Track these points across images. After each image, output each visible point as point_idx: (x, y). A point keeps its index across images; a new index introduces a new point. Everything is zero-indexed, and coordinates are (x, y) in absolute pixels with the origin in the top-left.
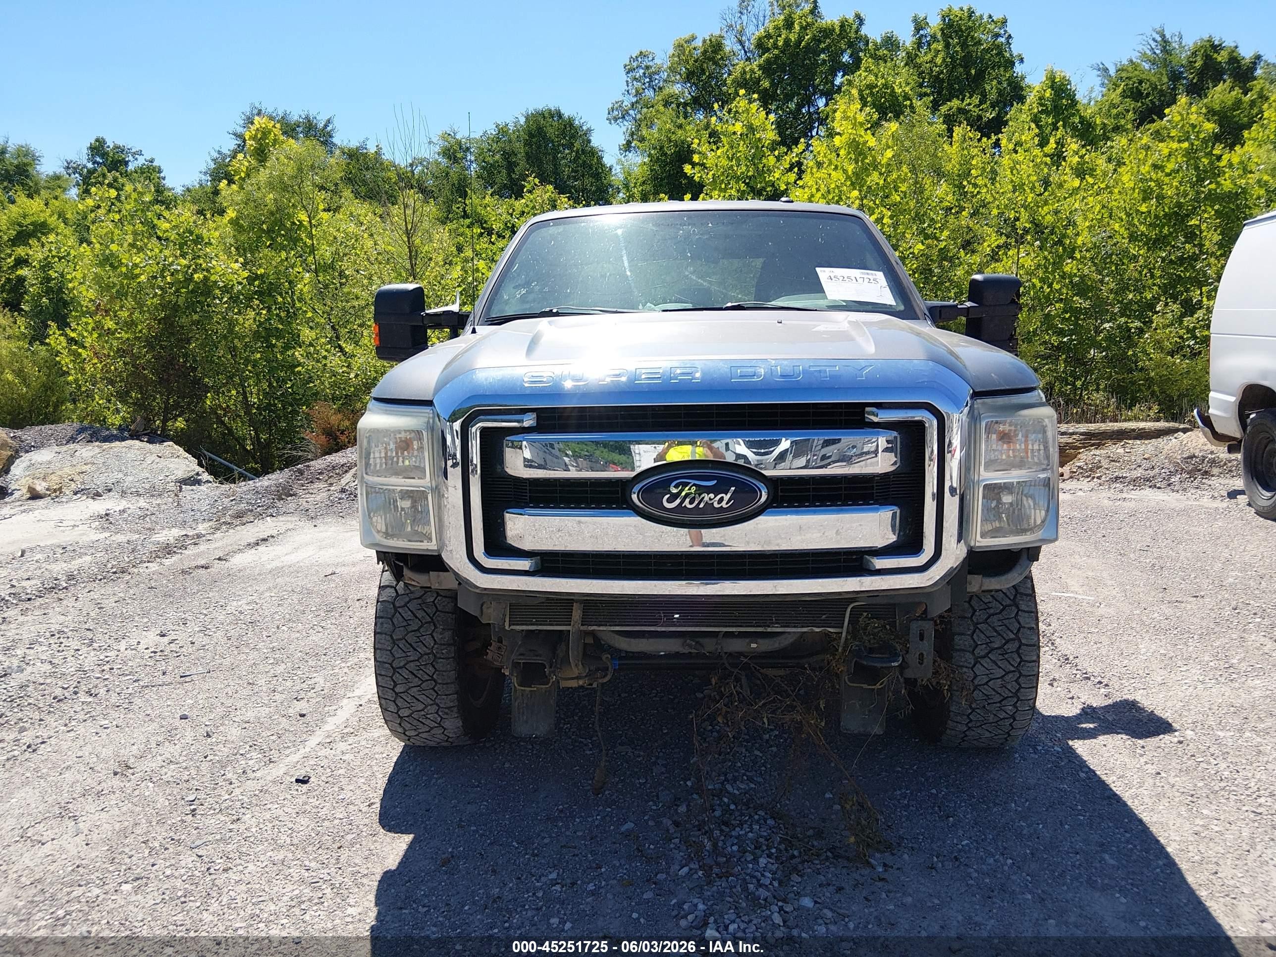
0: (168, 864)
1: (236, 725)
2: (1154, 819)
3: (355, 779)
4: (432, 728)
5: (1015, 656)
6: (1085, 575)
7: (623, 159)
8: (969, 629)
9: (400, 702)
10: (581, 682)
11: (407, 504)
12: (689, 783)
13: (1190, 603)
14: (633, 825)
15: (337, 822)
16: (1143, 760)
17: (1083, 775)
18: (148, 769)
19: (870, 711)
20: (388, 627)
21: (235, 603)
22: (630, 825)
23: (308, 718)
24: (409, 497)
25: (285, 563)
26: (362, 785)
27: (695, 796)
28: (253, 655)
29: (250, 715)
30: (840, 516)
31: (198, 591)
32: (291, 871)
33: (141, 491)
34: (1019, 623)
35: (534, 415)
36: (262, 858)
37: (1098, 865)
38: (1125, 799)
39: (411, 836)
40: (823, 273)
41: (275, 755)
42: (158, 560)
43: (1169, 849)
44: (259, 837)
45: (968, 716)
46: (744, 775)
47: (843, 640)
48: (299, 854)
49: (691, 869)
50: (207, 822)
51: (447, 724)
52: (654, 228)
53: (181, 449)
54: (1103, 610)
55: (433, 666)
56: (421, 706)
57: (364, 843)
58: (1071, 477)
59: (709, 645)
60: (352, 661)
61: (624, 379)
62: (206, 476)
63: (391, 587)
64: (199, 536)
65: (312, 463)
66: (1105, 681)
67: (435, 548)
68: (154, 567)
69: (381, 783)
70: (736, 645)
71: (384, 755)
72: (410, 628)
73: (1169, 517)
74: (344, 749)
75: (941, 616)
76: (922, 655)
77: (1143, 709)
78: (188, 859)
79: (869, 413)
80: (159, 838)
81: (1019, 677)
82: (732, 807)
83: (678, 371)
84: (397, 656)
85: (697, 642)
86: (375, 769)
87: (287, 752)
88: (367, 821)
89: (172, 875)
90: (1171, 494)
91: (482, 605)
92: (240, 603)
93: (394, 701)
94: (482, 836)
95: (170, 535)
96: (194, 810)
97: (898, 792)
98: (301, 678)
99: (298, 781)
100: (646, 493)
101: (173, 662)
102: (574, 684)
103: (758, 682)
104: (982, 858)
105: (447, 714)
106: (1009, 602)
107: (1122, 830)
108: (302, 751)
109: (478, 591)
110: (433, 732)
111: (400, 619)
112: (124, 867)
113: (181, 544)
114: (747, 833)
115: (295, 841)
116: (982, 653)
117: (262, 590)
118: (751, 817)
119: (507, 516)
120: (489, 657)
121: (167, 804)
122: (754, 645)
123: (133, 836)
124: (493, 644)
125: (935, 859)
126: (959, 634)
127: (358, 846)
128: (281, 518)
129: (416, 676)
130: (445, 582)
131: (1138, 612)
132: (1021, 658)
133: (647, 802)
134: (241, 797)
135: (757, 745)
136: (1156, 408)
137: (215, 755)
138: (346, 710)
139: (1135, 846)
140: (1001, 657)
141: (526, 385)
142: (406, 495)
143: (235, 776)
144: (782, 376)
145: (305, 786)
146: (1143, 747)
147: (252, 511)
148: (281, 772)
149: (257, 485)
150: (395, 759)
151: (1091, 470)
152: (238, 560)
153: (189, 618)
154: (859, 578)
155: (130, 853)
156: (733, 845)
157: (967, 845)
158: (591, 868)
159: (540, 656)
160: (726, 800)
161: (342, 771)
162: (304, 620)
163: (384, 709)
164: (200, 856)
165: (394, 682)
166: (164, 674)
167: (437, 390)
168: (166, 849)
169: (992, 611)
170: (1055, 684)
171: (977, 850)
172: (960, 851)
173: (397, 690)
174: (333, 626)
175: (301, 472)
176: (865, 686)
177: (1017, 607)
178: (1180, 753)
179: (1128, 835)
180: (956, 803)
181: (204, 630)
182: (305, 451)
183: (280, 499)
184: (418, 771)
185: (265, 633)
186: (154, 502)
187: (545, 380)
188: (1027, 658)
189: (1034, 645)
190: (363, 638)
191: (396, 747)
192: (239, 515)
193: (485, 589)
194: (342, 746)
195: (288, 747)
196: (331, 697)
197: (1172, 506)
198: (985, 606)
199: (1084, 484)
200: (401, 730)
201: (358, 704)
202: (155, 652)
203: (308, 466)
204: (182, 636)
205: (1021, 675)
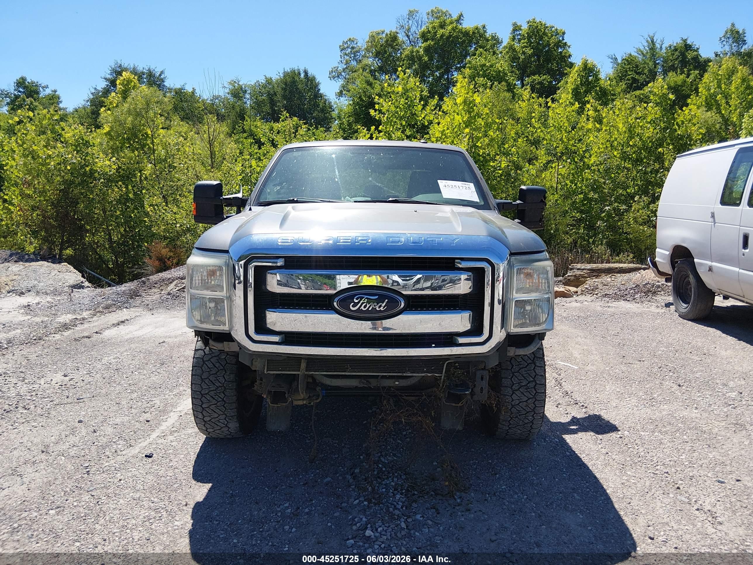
0: (75, 500)
1: (110, 426)
2: (602, 476)
3: (178, 455)
4: (222, 428)
5: (533, 390)
6: (582, 348)
7: (338, 102)
8: (510, 376)
9: (205, 413)
10: (305, 402)
11: (212, 305)
12: (361, 457)
13: (636, 364)
14: (330, 479)
15: (168, 478)
16: (600, 446)
17: (568, 453)
18: (61, 450)
19: (456, 418)
20: (199, 372)
21: (106, 358)
22: (329, 479)
23: (151, 423)
24: (214, 301)
25: (135, 336)
26: (182, 459)
27: (364, 464)
28: (118, 388)
29: (118, 421)
30: (441, 316)
31: (85, 351)
32: (144, 503)
33: (48, 292)
34: (535, 372)
35: (283, 260)
36: (127, 496)
37: (570, 499)
38: (589, 466)
39: (211, 484)
40: (441, 183)
41: (133, 442)
42: (60, 332)
43: (608, 492)
44: (126, 486)
45: (509, 421)
46: (391, 453)
47: (442, 380)
48: (148, 494)
49: (360, 501)
50: (96, 478)
51: (230, 425)
52: (351, 155)
53: (72, 268)
54: (589, 367)
55: (224, 393)
56: (216, 415)
57: (184, 489)
58: (582, 294)
59: (374, 383)
60: (175, 391)
61: (331, 242)
62: (87, 284)
63: (202, 350)
64: (84, 319)
65: (151, 277)
66: (585, 405)
67: (228, 329)
68: (58, 336)
69: (193, 457)
70: (388, 383)
71: (195, 443)
72: (212, 373)
73: (632, 317)
74: (172, 439)
75: (492, 368)
76: (482, 388)
77: (604, 420)
78: (86, 497)
79: (458, 263)
80: (69, 486)
81: (535, 402)
82: (384, 469)
83: (360, 238)
84: (204, 387)
85: (367, 381)
86: (190, 450)
87: (140, 441)
88: (185, 477)
89: (78, 505)
90: (635, 304)
91: (253, 360)
92: (109, 358)
93: (201, 412)
94: (248, 485)
95: (66, 318)
96: (88, 471)
97: (472, 462)
98: (146, 401)
99: (146, 456)
100: (340, 302)
101: (72, 391)
102: (300, 403)
103: (402, 404)
104: (511, 495)
105: (230, 419)
106: (530, 361)
107: (585, 482)
108: (148, 440)
109: (250, 352)
110: (222, 430)
111: (206, 367)
112: (50, 501)
113: (74, 324)
114: (390, 482)
115: (146, 488)
116: (516, 388)
117: (122, 351)
118: (393, 474)
119: (267, 312)
120: (255, 388)
121: (73, 468)
122: (397, 383)
123: (55, 485)
124: (258, 381)
125: (487, 495)
126: (504, 378)
127: (180, 490)
128: (132, 309)
129: (214, 399)
130: (231, 347)
131: (608, 369)
132: (536, 391)
133: (339, 467)
134: (114, 465)
135: (399, 437)
136: (631, 255)
137: (99, 442)
138: (172, 419)
139: (591, 490)
140: (526, 390)
141: (280, 244)
142: (211, 300)
143: (111, 454)
144: (413, 243)
145: (150, 459)
146: (601, 440)
147: (115, 304)
148: (137, 452)
149: (118, 289)
150: (201, 445)
151: (592, 290)
152: (107, 334)
153: (81, 366)
154: (450, 348)
155: (53, 494)
156: (383, 488)
157: (504, 488)
158: (307, 501)
159: (283, 387)
160: (380, 466)
161: (171, 451)
162: (147, 368)
163: (196, 417)
164: (93, 496)
165: (202, 401)
166: (68, 397)
167: (232, 244)
168: (74, 492)
169: (521, 366)
170: (559, 406)
171: (509, 491)
172: (500, 491)
173: (203, 406)
174: (164, 372)
175: (144, 283)
176: (454, 404)
177: (535, 364)
178: (620, 443)
179: (587, 484)
180: (501, 467)
181: (89, 373)
182: (146, 270)
183: (132, 298)
184: (213, 451)
185: (125, 376)
186: (56, 299)
187: (289, 241)
188: (539, 391)
189: (543, 384)
190: (181, 379)
191: (202, 438)
192: (107, 307)
193: (254, 351)
194: (171, 438)
195: (140, 438)
196: (164, 411)
197: (634, 311)
198: (518, 364)
199: (589, 298)
200: (204, 428)
201: (179, 415)
202: (62, 385)
203: (148, 279)
204: (77, 376)
205: (536, 400)
